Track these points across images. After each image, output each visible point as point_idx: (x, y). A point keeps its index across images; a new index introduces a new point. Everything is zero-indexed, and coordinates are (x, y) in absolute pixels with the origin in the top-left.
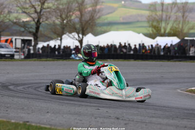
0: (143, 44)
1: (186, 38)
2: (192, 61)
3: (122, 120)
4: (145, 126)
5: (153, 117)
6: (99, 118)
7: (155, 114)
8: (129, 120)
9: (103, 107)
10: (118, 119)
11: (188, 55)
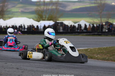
0: (33, 25)
1: (58, 21)
2: (61, 35)
3: (20, 69)
4: (34, 73)
5: (38, 68)
6: (6, 69)
7: (39, 66)
8: (24, 70)
9: (9, 62)
10: (18, 69)
11: (59, 31)
